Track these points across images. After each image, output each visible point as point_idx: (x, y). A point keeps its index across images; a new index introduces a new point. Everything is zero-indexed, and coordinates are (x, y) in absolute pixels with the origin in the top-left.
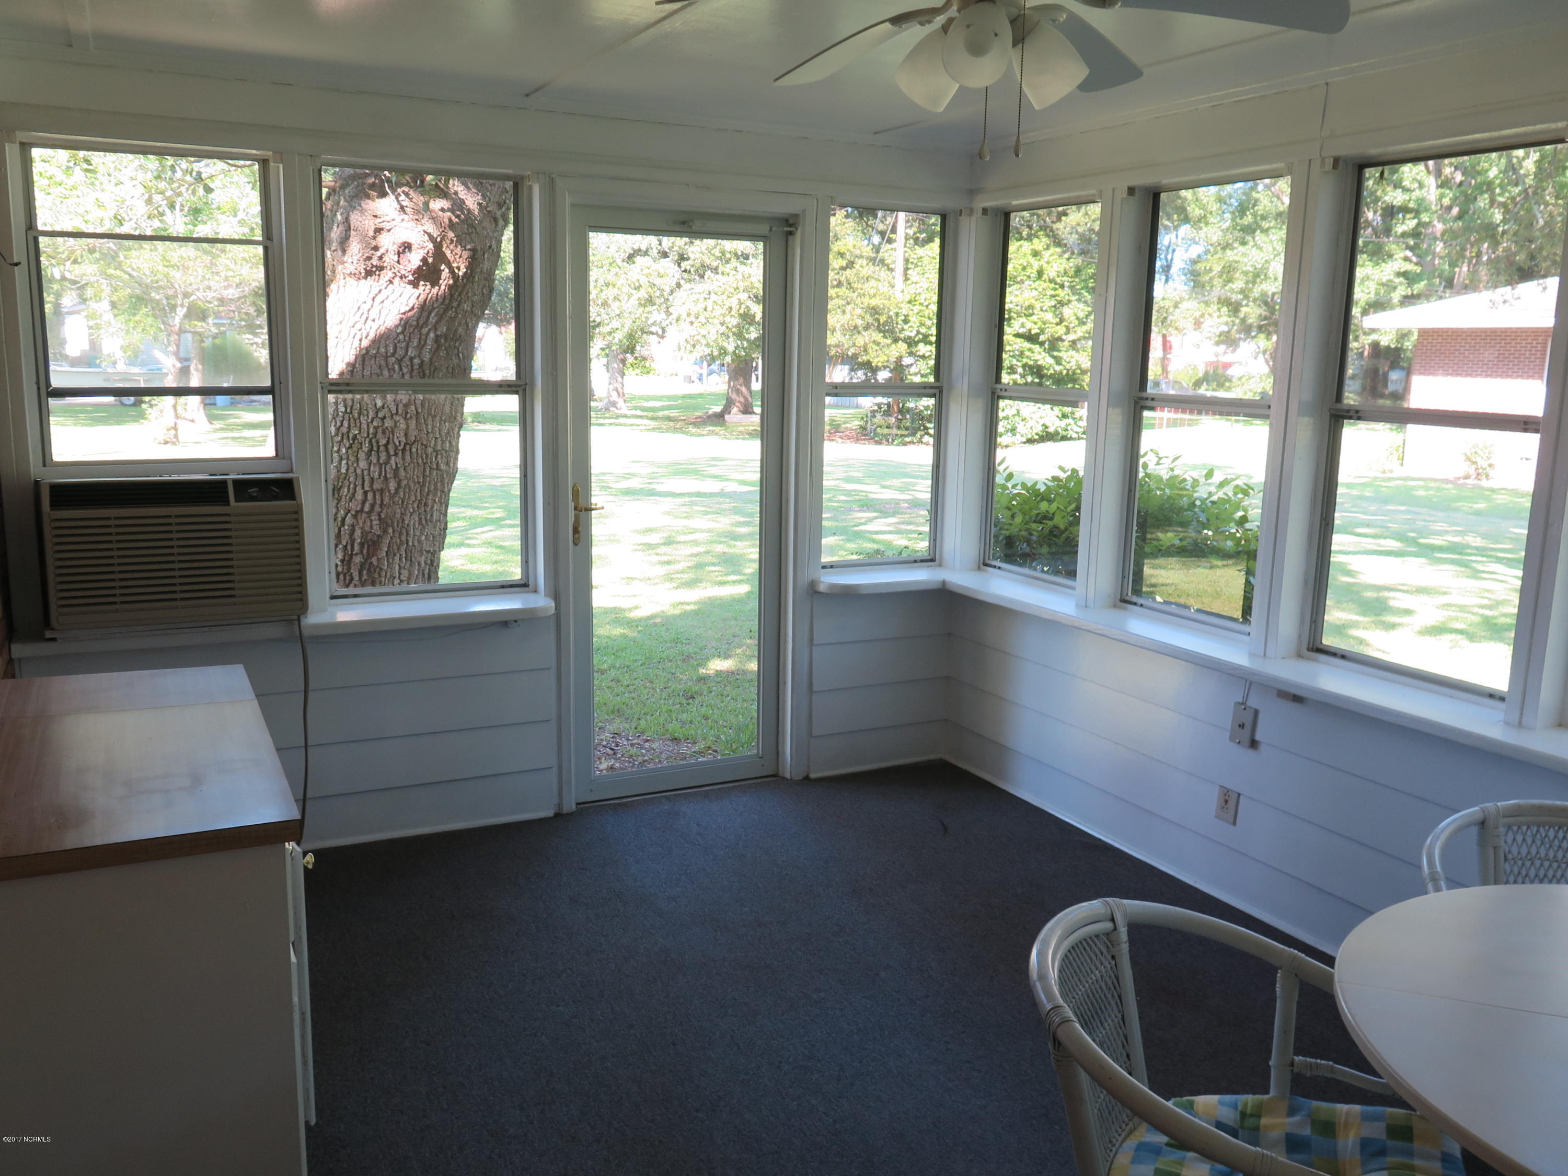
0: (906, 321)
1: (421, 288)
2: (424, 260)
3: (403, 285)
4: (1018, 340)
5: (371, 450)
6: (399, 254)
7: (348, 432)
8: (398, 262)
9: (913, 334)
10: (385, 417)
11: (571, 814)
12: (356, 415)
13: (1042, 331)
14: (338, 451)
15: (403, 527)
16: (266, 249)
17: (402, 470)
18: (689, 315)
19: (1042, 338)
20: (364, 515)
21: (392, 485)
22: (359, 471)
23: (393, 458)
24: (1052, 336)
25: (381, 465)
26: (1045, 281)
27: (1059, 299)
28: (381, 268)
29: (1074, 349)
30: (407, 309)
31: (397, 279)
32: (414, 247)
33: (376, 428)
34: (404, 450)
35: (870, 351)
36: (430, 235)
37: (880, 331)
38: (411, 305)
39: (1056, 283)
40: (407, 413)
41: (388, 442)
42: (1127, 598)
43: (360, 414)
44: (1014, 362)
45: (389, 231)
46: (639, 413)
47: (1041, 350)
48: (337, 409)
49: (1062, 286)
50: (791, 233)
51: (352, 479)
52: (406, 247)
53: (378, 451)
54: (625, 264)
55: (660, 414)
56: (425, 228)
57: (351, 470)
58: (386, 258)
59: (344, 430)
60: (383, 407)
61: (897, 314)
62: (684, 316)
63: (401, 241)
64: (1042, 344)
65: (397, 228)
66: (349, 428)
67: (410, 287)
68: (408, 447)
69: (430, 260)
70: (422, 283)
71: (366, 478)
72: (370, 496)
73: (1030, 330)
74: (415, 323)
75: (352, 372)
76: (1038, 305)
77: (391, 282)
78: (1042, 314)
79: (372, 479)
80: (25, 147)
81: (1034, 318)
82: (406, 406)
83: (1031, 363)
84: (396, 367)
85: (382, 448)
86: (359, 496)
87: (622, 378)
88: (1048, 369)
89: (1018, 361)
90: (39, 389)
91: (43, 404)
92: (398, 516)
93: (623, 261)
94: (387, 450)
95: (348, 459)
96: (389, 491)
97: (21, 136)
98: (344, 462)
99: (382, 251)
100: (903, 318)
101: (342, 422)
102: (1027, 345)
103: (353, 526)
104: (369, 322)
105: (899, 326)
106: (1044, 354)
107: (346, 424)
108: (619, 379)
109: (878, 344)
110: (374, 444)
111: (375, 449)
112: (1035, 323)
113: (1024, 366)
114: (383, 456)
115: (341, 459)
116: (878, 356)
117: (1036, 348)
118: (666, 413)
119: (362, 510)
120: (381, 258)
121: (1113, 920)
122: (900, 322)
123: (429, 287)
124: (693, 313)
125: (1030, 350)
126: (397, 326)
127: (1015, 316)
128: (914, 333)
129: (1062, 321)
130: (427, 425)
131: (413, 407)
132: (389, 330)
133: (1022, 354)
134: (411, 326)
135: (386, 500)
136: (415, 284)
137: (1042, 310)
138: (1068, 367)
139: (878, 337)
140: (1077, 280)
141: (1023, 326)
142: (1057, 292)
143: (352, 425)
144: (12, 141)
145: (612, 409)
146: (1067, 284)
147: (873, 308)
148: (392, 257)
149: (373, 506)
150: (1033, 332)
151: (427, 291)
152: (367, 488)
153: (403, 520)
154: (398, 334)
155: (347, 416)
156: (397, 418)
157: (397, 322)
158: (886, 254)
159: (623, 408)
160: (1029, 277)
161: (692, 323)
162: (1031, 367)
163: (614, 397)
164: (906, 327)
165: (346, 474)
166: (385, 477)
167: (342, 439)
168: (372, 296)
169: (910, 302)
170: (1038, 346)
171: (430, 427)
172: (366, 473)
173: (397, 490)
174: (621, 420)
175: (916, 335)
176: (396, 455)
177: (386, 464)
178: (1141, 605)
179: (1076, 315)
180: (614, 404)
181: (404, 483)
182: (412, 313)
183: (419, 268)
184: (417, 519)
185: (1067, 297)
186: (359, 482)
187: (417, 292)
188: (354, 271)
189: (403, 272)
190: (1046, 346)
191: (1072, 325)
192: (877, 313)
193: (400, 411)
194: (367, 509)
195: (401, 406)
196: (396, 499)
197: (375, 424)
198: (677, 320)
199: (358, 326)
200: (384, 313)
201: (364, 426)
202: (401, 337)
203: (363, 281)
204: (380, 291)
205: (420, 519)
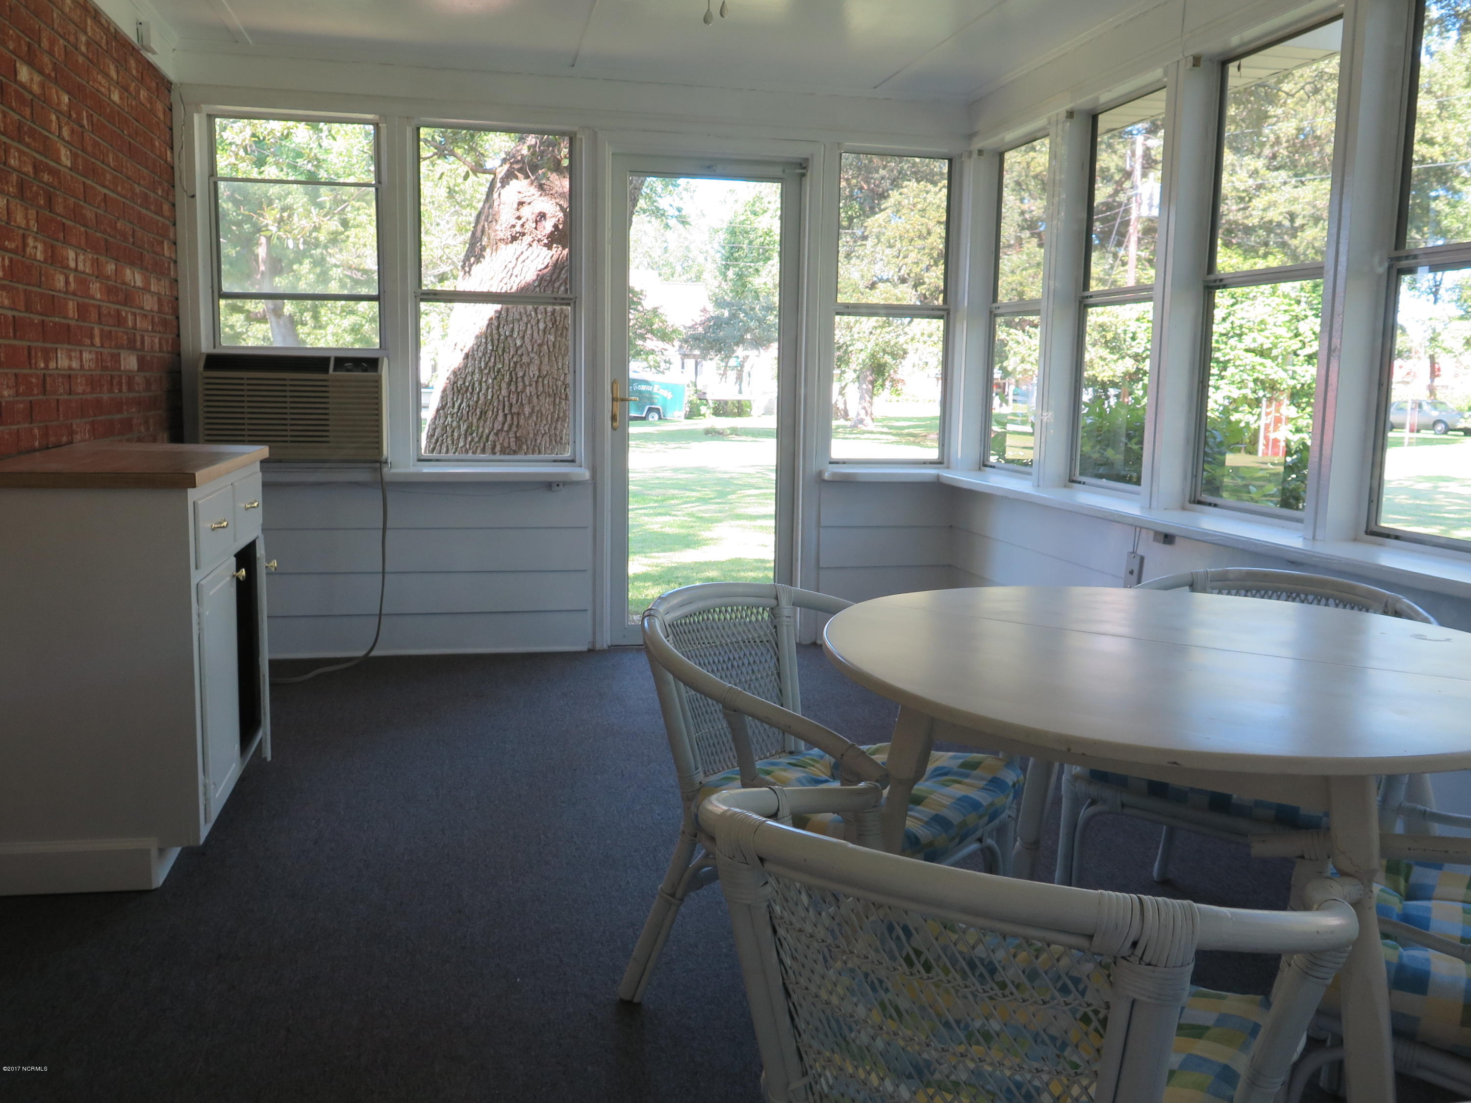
0: (1133, 338)
1: (554, 250)
2: (556, 226)
3: (540, 247)
4: (1251, 355)
5: (511, 381)
6: (536, 222)
7: (494, 367)
8: (536, 228)
9: (1140, 351)
10: (522, 354)
11: (602, 652)
12: (501, 352)
13: (1275, 346)
14: (486, 382)
15: (535, 445)
16: (377, 190)
17: (535, 397)
18: (923, 334)
19: (1275, 352)
20: (504, 434)
21: (527, 410)
22: (501, 398)
23: (528, 388)
24: (1285, 349)
25: (518, 394)
26: (1278, 296)
27: (1294, 314)
28: (524, 234)
29: (1309, 364)
30: (543, 266)
31: (536, 242)
32: (547, 216)
33: (516, 363)
34: (537, 382)
35: (1096, 366)
36: (560, 206)
37: (1107, 347)
38: (546, 264)
39: (1290, 299)
40: (540, 352)
41: (524, 375)
42: (1074, 479)
43: (503, 351)
44: (1245, 376)
45: (529, 204)
46: (885, 430)
47: (1274, 364)
48: (486, 347)
49: (1298, 302)
50: (803, 175)
51: (495, 404)
52: (542, 216)
53: (516, 382)
54: (867, 290)
55: (906, 431)
56: (558, 201)
57: (495, 396)
58: (526, 226)
59: (491, 364)
60: (521, 346)
61: (1125, 332)
62: (918, 336)
63: (538, 211)
64: (1275, 359)
65: (535, 202)
66: (495, 362)
67: (545, 249)
68: (540, 379)
69: (561, 227)
70: (555, 245)
71: (507, 403)
72: (509, 417)
73: (1262, 345)
74: (548, 278)
75: (498, 317)
76: (1270, 320)
77: (530, 245)
78: (1275, 330)
79: (511, 404)
80: (211, 117)
81: (1266, 333)
82: (540, 345)
83: (1262, 377)
84: (533, 313)
85: (520, 380)
86: (500, 418)
87: (871, 398)
88: (1281, 384)
89: (1249, 375)
90: (213, 292)
91: (216, 303)
92: (531, 435)
93: (867, 287)
94: (523, 381)
95: (493, 387)
96: (524, 415)
97: (206, 108)
98: (490, 390)
99: (523, 220)
100: (1131, 335)
101: (490, 358)
102: (1259, 359)
103: (494, 442)
104: (513, 277)
105: (1127, 343)
106: (1276, 368)
107: (492, 360)
108: (868, 399)
109: (1104, 359)
110: (514, 376)
111: (514, 379)
112: (1268, 338)
113: (1256, 381)
114: (520, 385)
115: (488, 389)
116: (1104, 371)
117: (1268, 362)
118: (912, 430)
119: (502, 430)
120: (523, 225)
121: (777, 598)
122: (1129, 340)
123: (560, 249)
124: (926, 333)
125: (1261, 364)
126: (534, 281)
127: (1246, 331)
128: (1142, 349)
129: (1297, 335)
130: (557, 363)
131: (545, 347)
132: (529, 284)
133: (1253, 368)
134: (545, 281)
135: (522, 422)
136: (549, 246)
137: (1275, 325)
138: (1302, 381)
139: (1105, 353)
140: (1314, 295)
141: (1254, 340)
142: (1292, 308)
143: (498, 360)
144: (199, 112)
145: (860, 426)
146: (1303, 300)
147: (1100, 326)
148: (531, 224)
149: (510, 426)
150: (1265, 347)
151: (559, 252)
152: (506, 412)
153: (536, 440)
154: (535, 287)
155: (493, 354)
156: (532, 355)
157: (535, 278)
158: (1118, 276)
159: (870, 425)
160: (1263, 293)
161: (925, 342)
162: (1263, 382)
163: (863, 415)
164: (1133, 343)
165: (492, 400)
166: (521, 402)
167: (490, 371)
168: (516, 256)
169: (1138, 320)
170: (1270, 361)
171: (560, 364)
172: (506, 399)
173: (531, 414)
174: (866, 436)
175: (1144, 351)
176: (530, 385)
177: (522, 392)
178: (1084, 483)
179: (1312, 330)
180: (861, 421)
181: (536, 409)
182: (547, 270)
183: (552, 233)
184: (548, 440)
185: (1303, 313)
186: (501, 407)
187: (551, 253)
188: (503, 237)
189: (539, 237)
190: (1280, 360)
191: (1307, 340)
192: (1104, 330)
193: (535, 350)
194: (506, 428)
195: (535, 345)
196: (530, 422)
197: (515, 359)
198: (912, 340)
199: (504, 281)
200: (525, 270)
201: (507, 362)
202: (538, 289)
203: (510, 245)
204: (522, 253)
205: (551, 440)
